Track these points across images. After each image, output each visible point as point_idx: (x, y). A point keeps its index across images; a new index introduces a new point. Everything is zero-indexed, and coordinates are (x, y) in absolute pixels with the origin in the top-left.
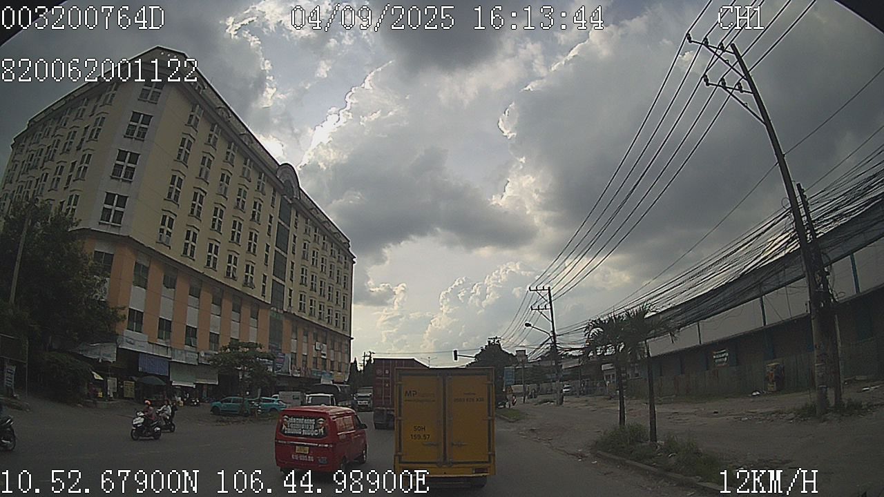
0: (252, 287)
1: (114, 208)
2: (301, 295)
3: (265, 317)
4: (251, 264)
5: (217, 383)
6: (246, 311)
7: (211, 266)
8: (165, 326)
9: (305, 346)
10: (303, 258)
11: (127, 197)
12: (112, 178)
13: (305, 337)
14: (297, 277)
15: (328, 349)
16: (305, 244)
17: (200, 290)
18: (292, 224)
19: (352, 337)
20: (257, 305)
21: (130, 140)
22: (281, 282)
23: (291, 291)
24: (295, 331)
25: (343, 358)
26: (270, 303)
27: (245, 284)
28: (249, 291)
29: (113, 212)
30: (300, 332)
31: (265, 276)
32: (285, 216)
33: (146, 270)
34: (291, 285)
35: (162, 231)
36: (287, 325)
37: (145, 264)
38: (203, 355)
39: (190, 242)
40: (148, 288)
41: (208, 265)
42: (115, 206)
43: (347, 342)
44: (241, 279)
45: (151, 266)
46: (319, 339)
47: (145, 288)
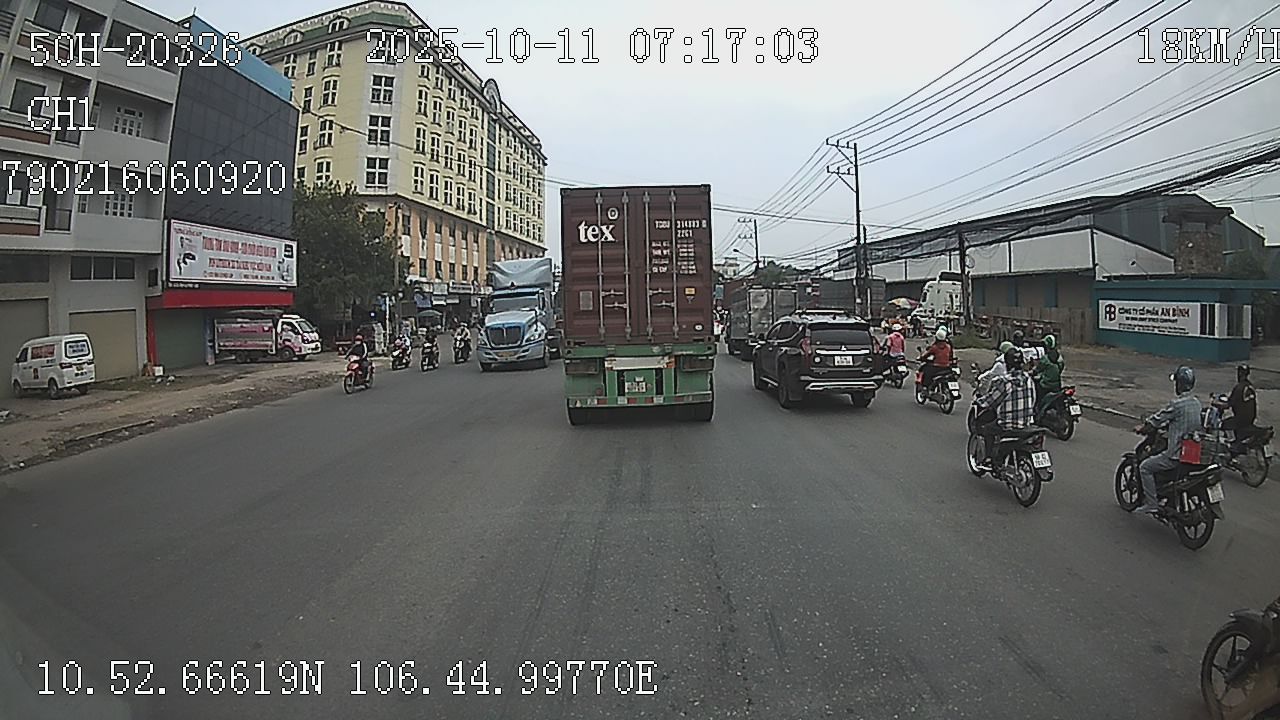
0: (475, 213)
2: (507, 212)
3: (483, 238)
4: (473, 192)
6: (470, 237)
7: (449, 202)
10: (507, 173)
11: (387, 160)
12: (369, 143)
14: (503, 196)
16: (508, 158)
17: (441, 227)
18: (497, 140)
20: (477, 230)
21: (377, 104)
22: (491, 201)
23: (499, 209)
24: (503, 249)
26: (484, 223)
27: (469, 212)
28: (471, 217)
29: (377, 175)
30: (507, 249)
31: (481, 200)
32: (491, 135)
34: (501, 204)
35: (416, 181)
36: (498, 245)
37: (407, 214)
38: (451, 285)
39: (434, 185)
40: (411, 234)
41: (446, 201)
42: (378, 170)
43: (541, 254)
44: (466, 210)
45: (412, 214)
47: (408, 235)
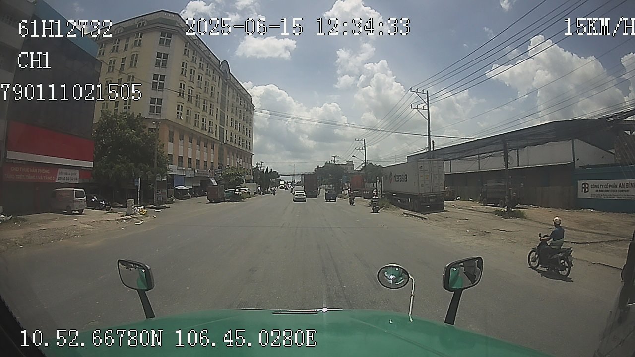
0: (212, 133)
1: (156, 105)
2: (231, 133)
3: (217, 147)
4: (212, 121)
5: (200, 185)
6: (209, 146)
8: (180, 158)
9: (232, 160)
10: (232, 112)
12: (153, 90)
13: (232, 156)
14: (229, 124)
15: (242, 162)
16: (232, 104)
17: (192, 139)
18: (227, 94)
19: (253, 153)
20: (213, 142)
21: (158, 68)
23: (227, 131)
24: (228, 153)
25: (249, 165)
26: (218, 139)
27: (209, 132)
28: (210, 135)
29: (156, 108)
30: (231, 153)
31: (216, 126)
32: (224, 91)
33: (173, 133)
34: (228, 129)
35: (178, 113)
36: (225, 151)
37: (172, 130)
38: (196, 171)
39: (189, 115)
40: (174, 142)
41: (195, 125)
42: (156, 104)
43: (250, 157)
44: (207, 131)
45: (175, 131)
46: (238, 156)
47: (172, 142)
